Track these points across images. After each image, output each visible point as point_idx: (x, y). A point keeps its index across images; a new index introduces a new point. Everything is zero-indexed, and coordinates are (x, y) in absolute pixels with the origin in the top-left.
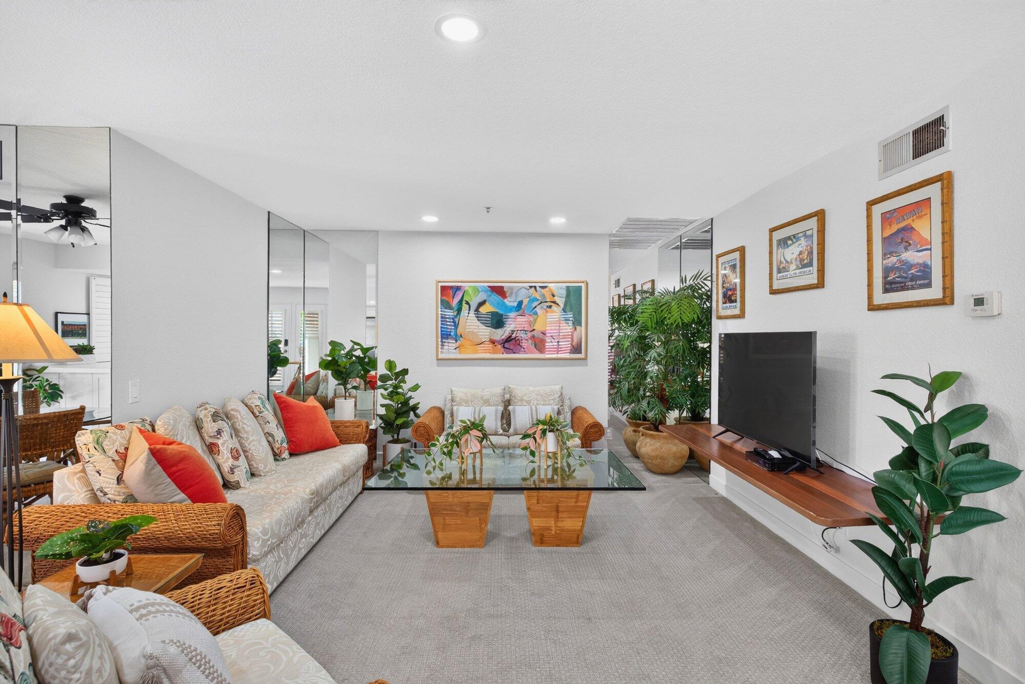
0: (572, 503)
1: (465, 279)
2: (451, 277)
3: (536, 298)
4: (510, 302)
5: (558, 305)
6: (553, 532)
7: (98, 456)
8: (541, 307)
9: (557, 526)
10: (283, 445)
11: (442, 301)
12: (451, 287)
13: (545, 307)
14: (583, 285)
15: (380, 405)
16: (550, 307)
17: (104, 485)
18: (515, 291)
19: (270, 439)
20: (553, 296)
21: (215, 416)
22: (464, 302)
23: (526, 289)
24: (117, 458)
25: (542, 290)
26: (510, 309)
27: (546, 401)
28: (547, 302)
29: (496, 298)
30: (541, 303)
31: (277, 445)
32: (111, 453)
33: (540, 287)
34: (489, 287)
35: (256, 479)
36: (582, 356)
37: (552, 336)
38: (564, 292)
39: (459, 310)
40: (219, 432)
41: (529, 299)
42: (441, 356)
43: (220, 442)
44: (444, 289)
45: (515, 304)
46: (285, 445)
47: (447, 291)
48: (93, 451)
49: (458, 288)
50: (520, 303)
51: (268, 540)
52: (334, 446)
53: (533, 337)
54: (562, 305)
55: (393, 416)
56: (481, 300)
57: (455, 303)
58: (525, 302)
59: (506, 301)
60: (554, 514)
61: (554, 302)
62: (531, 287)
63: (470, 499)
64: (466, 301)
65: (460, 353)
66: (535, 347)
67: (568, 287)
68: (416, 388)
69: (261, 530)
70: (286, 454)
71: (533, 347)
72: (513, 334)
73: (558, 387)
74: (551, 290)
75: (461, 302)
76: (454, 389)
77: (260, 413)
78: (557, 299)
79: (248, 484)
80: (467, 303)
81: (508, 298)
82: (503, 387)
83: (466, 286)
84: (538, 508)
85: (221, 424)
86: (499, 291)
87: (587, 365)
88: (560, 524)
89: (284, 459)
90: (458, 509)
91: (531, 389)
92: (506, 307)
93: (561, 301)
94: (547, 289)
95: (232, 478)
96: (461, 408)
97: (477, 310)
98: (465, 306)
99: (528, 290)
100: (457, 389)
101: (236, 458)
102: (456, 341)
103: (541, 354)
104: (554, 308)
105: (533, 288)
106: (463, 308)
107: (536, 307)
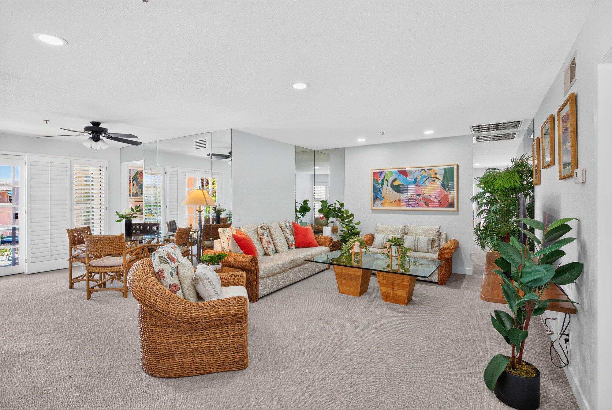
0: (400, 282)
1: (386, 168)
2: (378, 167)
3: (426, 176)
4: (410, 179)
5: (439, 179)
6: (392, 295)
7: (223, 236)
8: (429, 181)
9: (393, 293)
10: (293, 243)
11: (374, 179)
12: (379, 172)
13: (431, 181)
14: (455, 167)
15: (340, 230)
16: (434, 181)
17: (224, 246)
18: (413, 173)
19: (287, 239)
20: (436, 174)
21: (262, 228)
22: (385, 180)
23: (419, 171)
24: (228, 238)
25: (429, 171)
26: (410, 183)
27: (427, 234)
28: (432, 178)
29: (402, 176)
30: (429, 178)
31: (290, 243)
32: (227, 236)
33: (427, 169)
34: (398, 171)
35: (277, 254)
36: (455, 209)
37: (435, 197)
38: (443, 172)
39: (383, 184)
40: (263, 234)
41: (421, 177)
42: (374, 208)
43: (263, 238)
44: (374, 173)
45: (413, 180)
46: (294, 243)
47: (377, 174)
48: (222, 235)
49: (382, 173)
50: (416, 179)
51: (267, 272)
52: (316, 246)
53: (424, 198)
54: (441, 179)
55: (346, 236)
56: (394, 178)
57: (380, 180)
58: (419, 178)
59: (407, 178)
60: (391, 286)
61: (437, 178)
62: (422, 170)
63: (352, 273)
64: (386, 179)
65: (383, 207)
66: (425, 204)
67: (445, 169)
68: (358, 224)
69: (264, 267)
70: (294, 247)
71: (424, 203)
72: (411, 196)
73: (437, 227)
74: (434, 171)
75: (383, 180)
76: (378, 225)
77: (284, 229)
78: (438, 176)
79: (273, 255)
80: (387, 180)
81: (409, 177)
82: (404, 225)
83: (386, 171)
84: (383, 282)
85: (264, 231)
86: (404, 173)
87: (458, 215)
88: (395, 292)
89: (292, 249)
90: (347, 277)
91: (420, 227)
92: (407, 181)
93: (441, 177)
94: (432, 170)
95: (267, 252)
96: (378, 235)
97: (392, 184)
98: (385, 182)
99: (420, 171)
100: (379, 225)
101: (269, 244)
102: (381, 201)
103: (429, 208)
104: (437, 181)
105: (423, 170)
106: (385, 183)
107: (425, 181)
